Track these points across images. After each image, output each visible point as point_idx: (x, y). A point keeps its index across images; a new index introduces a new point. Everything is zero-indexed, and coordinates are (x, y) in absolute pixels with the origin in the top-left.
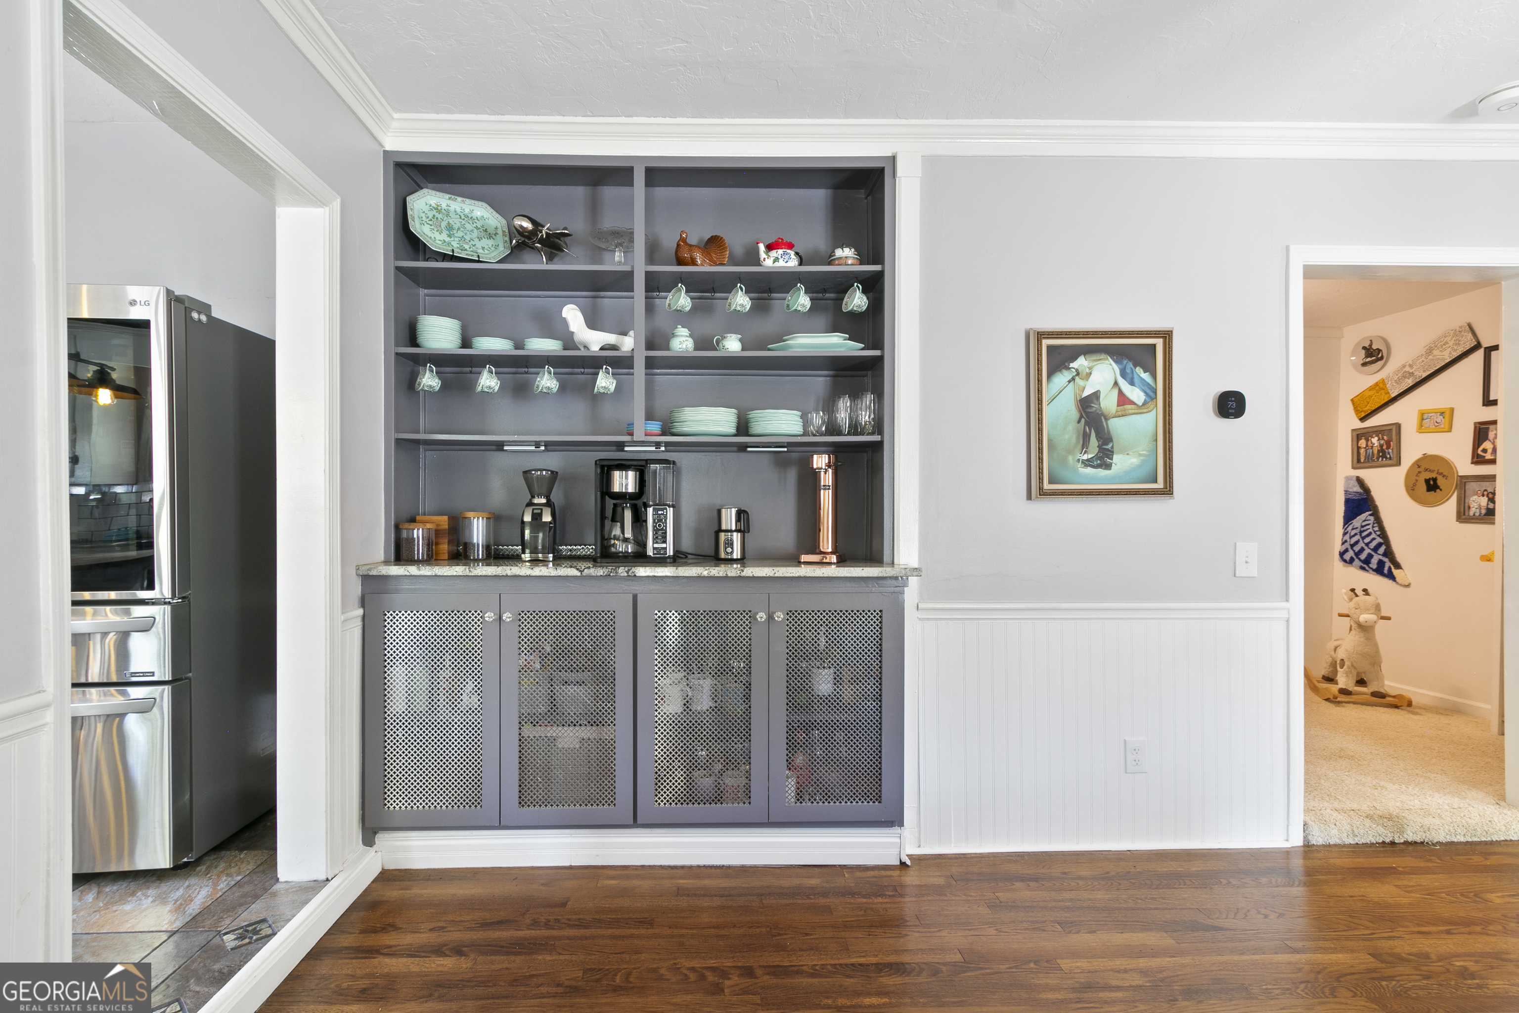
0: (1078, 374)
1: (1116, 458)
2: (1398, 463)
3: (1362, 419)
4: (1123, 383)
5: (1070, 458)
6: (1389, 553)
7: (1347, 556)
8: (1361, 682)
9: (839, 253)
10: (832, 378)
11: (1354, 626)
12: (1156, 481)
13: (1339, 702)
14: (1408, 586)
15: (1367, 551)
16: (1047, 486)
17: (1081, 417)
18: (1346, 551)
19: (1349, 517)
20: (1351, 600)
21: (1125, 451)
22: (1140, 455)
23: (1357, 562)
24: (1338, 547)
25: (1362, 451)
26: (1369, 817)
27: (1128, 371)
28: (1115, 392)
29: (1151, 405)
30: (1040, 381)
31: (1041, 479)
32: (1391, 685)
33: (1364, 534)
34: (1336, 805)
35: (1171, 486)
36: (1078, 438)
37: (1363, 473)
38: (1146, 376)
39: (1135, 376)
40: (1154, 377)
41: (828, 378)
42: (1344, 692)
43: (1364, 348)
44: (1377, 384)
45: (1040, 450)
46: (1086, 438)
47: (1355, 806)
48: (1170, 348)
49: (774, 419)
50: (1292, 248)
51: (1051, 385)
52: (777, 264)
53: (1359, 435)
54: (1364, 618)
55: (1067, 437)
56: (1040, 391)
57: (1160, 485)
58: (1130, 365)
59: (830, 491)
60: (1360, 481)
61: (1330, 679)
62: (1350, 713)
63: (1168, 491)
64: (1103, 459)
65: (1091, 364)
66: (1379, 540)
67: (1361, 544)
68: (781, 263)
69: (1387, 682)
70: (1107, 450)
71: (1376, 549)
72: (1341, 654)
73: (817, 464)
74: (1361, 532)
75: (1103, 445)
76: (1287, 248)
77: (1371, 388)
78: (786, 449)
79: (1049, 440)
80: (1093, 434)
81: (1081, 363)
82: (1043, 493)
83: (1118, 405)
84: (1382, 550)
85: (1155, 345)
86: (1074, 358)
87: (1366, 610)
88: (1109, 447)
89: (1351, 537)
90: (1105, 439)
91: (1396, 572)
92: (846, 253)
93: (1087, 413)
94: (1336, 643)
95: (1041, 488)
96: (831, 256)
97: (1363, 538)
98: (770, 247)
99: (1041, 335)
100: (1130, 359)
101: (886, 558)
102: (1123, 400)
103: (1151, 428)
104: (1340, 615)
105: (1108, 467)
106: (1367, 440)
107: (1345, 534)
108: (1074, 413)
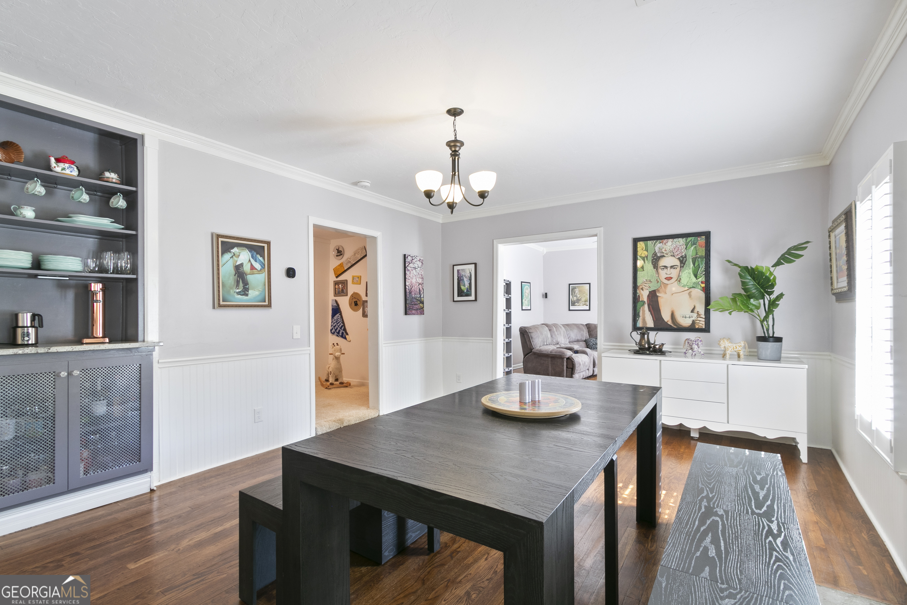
0: (234, 255)
1: (250, 292)
2: (347, 295)
3: (337, 277)
4: (252, 260)
5: (231, 291)
6: (345, 330)
7: (333, 331)
8: (337, 380)
9: (107, 174)
10: (99, 240)
11: (334, 358)
12: (265, 302)
13: (330, 388)
14: (350, 341)
15: (339, 329)
16: (221, 303)
17: (236, 273)
18: (332, 329)
19: (333, 316)
20: (333, 348)
21: (253, 289)
22: (259, 291)
23: (336, 333)
24: (330, 328)
25: (337, 289)
26: (334, 421)
27: (254, 256)
28: (250, 264)
29: (263, 271)
30: (218, 256)
31: (219, 300)
32: (345, 379)
33: (338, 322)
34: (325, 420)
35: (271, 304)
36: (235, 282)
37: (337, 298)
38: (261, 259)
39: (257, 258)
40: (264, 259)
41: (96, 240)
42: (332, 384)
43: (337, 249)
44: (340, 264)
45: (219, 287)
46: (238, 283)
47: (331, 419)
48: (270, 248)
49: (64, 261)
50: (309, 217)
51: (223, 258)
52: (64, 172)
53: (336, 283)
54: (337, 354)
55: (230, 282)
56: (218, 261)
57: (267, 303)
58: (255, 253)
59: (101, 303)
60: (336, 301)
61: (327, 380)
62: (333, 391)
63: (269, 306)
64: (245, 292)
65: (240, 251)
66: (342, 324)
67: (337, 326)
68: (68, 172)
69: (344, 379)
70: (247, 288)
71: (341, 328)
72: (330, 370)
73: (94, 289)
74: (337, 321)
75: (245, 286)
76: (308, 216)
77: (339, 266)
78: (68, 278)
79: (223, 283)
80: (241, 281)
81: (235, 250)
82: (220, 306)
83: (251, 270)
84: (343, 328)
85: (264, 247)
86: (233, 248)
87: (337, 352)
88: (247, 287)
89: (334, 323)
90: (246, 283)
91: (347, 336)
92: (112, 176)
93: (238, 272)
94: (329, 366)
95: (219, 304)
96: (101, 174)
97: (337, 324)
98: (58, 160)
99: (219, 236)
100: (255, 251)
101: (140, 338)
102: (252, 267)
103: (263, 280)
104: (330, 354)
105: (247, 295)
106: (338, 286)
107: (332, 322)
108: (233, 271)
